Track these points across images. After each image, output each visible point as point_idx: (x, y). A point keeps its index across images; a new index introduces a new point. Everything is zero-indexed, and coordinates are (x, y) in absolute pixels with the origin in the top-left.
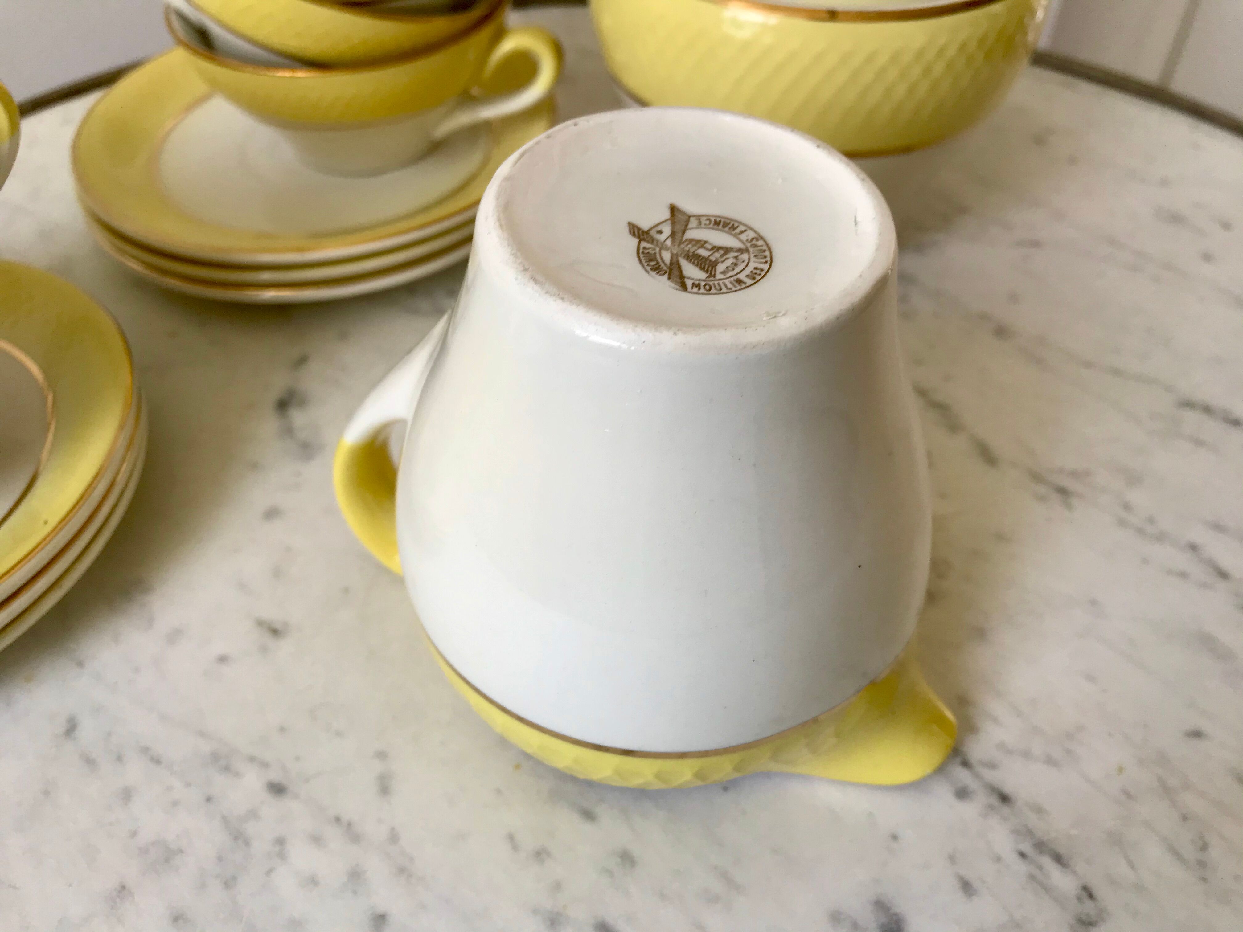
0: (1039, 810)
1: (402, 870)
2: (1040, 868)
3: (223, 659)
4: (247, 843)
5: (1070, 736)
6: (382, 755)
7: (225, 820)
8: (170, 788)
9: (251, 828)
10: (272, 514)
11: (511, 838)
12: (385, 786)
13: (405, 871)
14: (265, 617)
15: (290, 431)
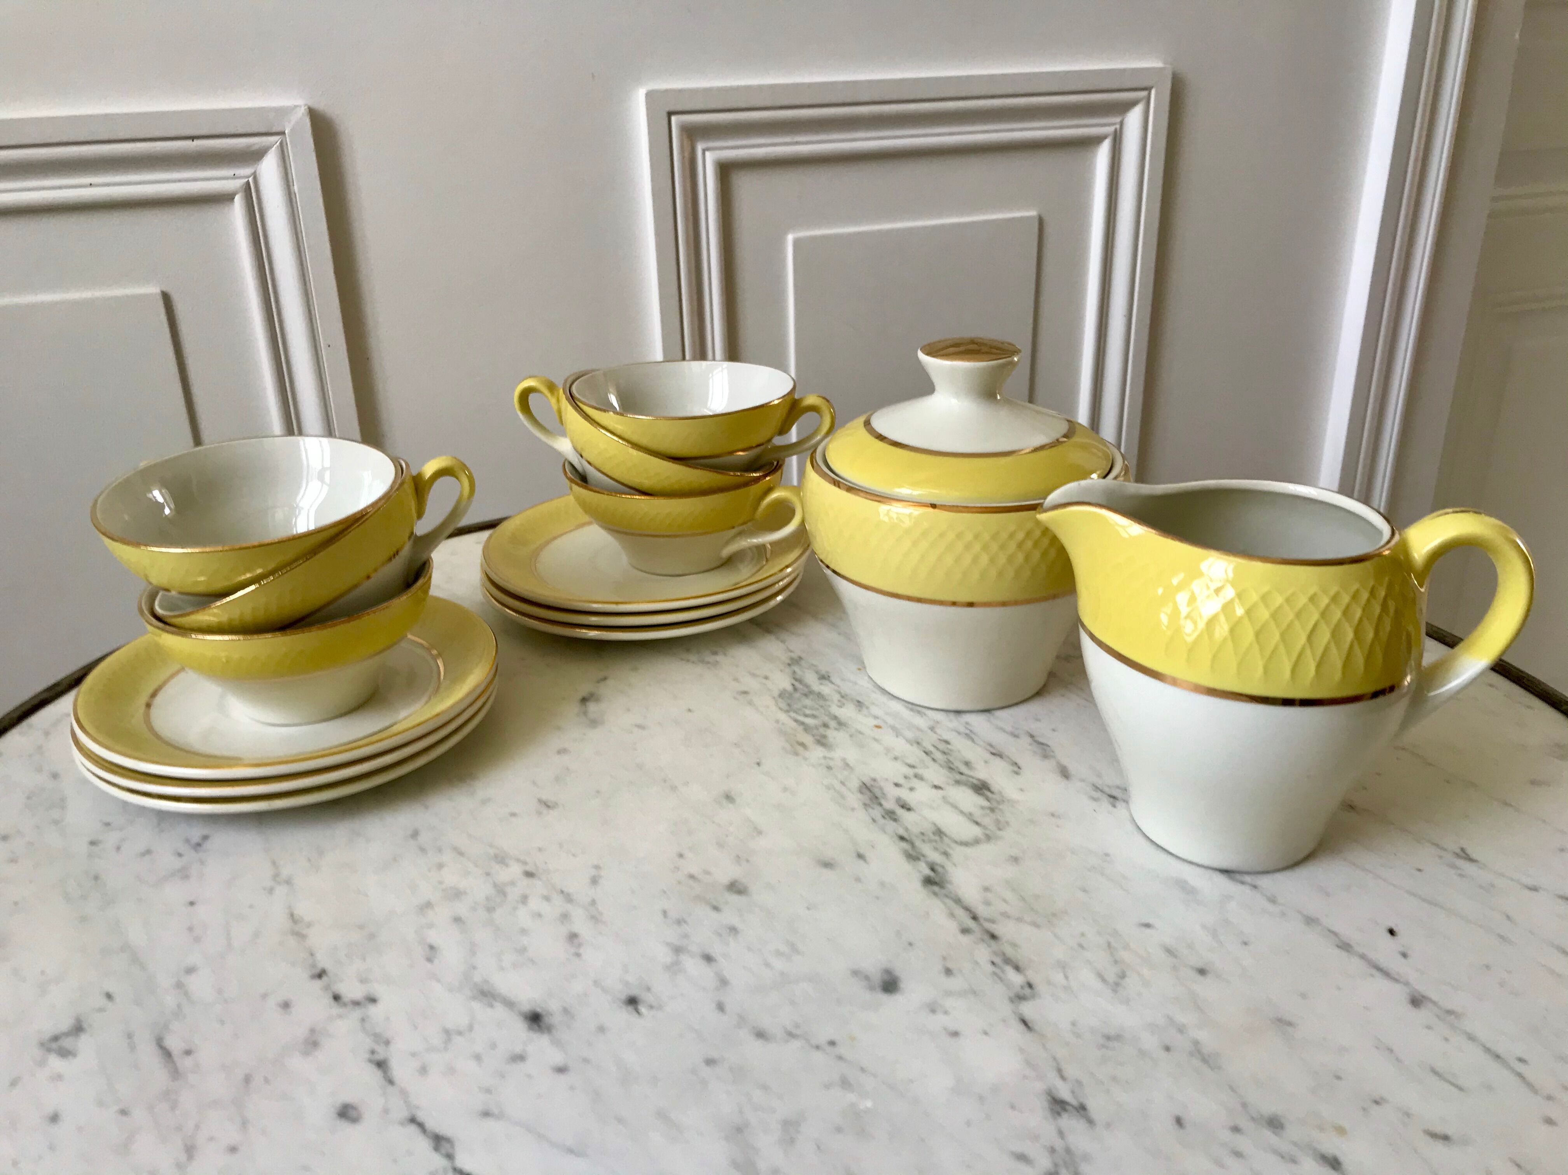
0: (1014, 945)
2: (1002, 970)
3: (513, 815)
4: (505, 895)
5: (1054, 915)
6: (597, 867)
7: (495, 885)
8: (466, 866)
9: (509, 890)
10: (562, 751)
11: (664, 912)
12: (594, 881)
13: (595, 919)
14: (544, 798)
15: (585, 713)
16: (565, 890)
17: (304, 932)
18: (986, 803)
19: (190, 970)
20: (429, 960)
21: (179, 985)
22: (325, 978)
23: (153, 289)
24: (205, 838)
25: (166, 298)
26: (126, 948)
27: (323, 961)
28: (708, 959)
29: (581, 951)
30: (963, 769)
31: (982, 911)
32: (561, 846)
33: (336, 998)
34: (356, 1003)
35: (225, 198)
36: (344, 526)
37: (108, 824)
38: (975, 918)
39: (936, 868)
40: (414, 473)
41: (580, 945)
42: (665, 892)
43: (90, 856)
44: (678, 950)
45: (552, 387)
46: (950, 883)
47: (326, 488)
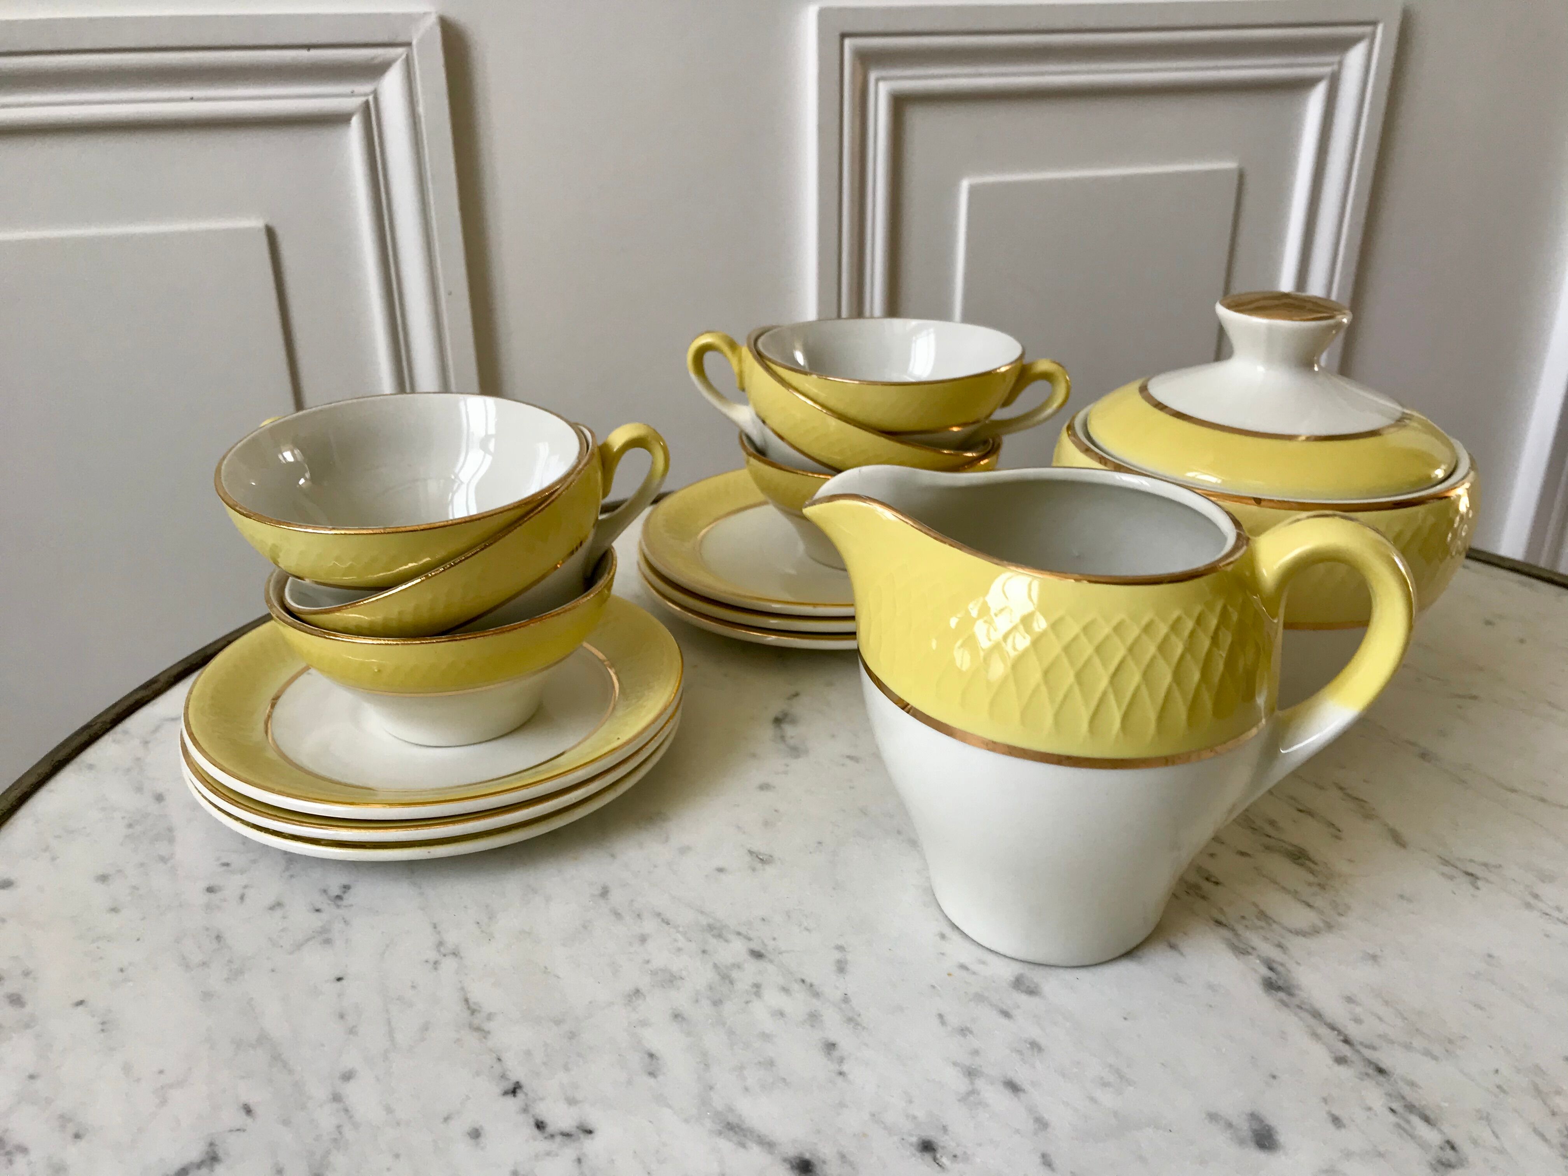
0: (1412, 1084)
1: (850, 1020)
2: (1408, 1122)
3: (721, 870)
4: (732, 982)
5: (1450, 1041)
6: (840, 948)
7: (716, 966)
8: (675, 940)
9: (735, 974)
10: (764, 787)
11: (941, 1016)
12: (841, 967)
13: (853, 1021)
14: (755, 849)
15: (783, 738)
16: (808, 980)
17: (487, 1026)
18: (1311, 878)
19: (348, 1076)
20: (652, 1074)
21: (337, 1098)
22: (520, 1095)
23: (256, 223)
24: (346, 888)
25: (271, 234)
26: (263, 1039)
27: (518, 1074)
28: (1013, 1087)
29: (845, 1068)
30: (1269, 829)
31: (1353, 1031)
32: (788, 915)
33: (540, 1126)
34: (567, 1135)
35: (340, 119)
36: (530, 507)
37: (227, 865)
38: (1346, 1041)
39: (1275, 966)
40: (600, 442)
41: (841, 1060)
42: (933, 987)
43: (208, 907)
44: (971, 1073)
45: (733, 345)
46: (1298, 987)
47: (489, 458)
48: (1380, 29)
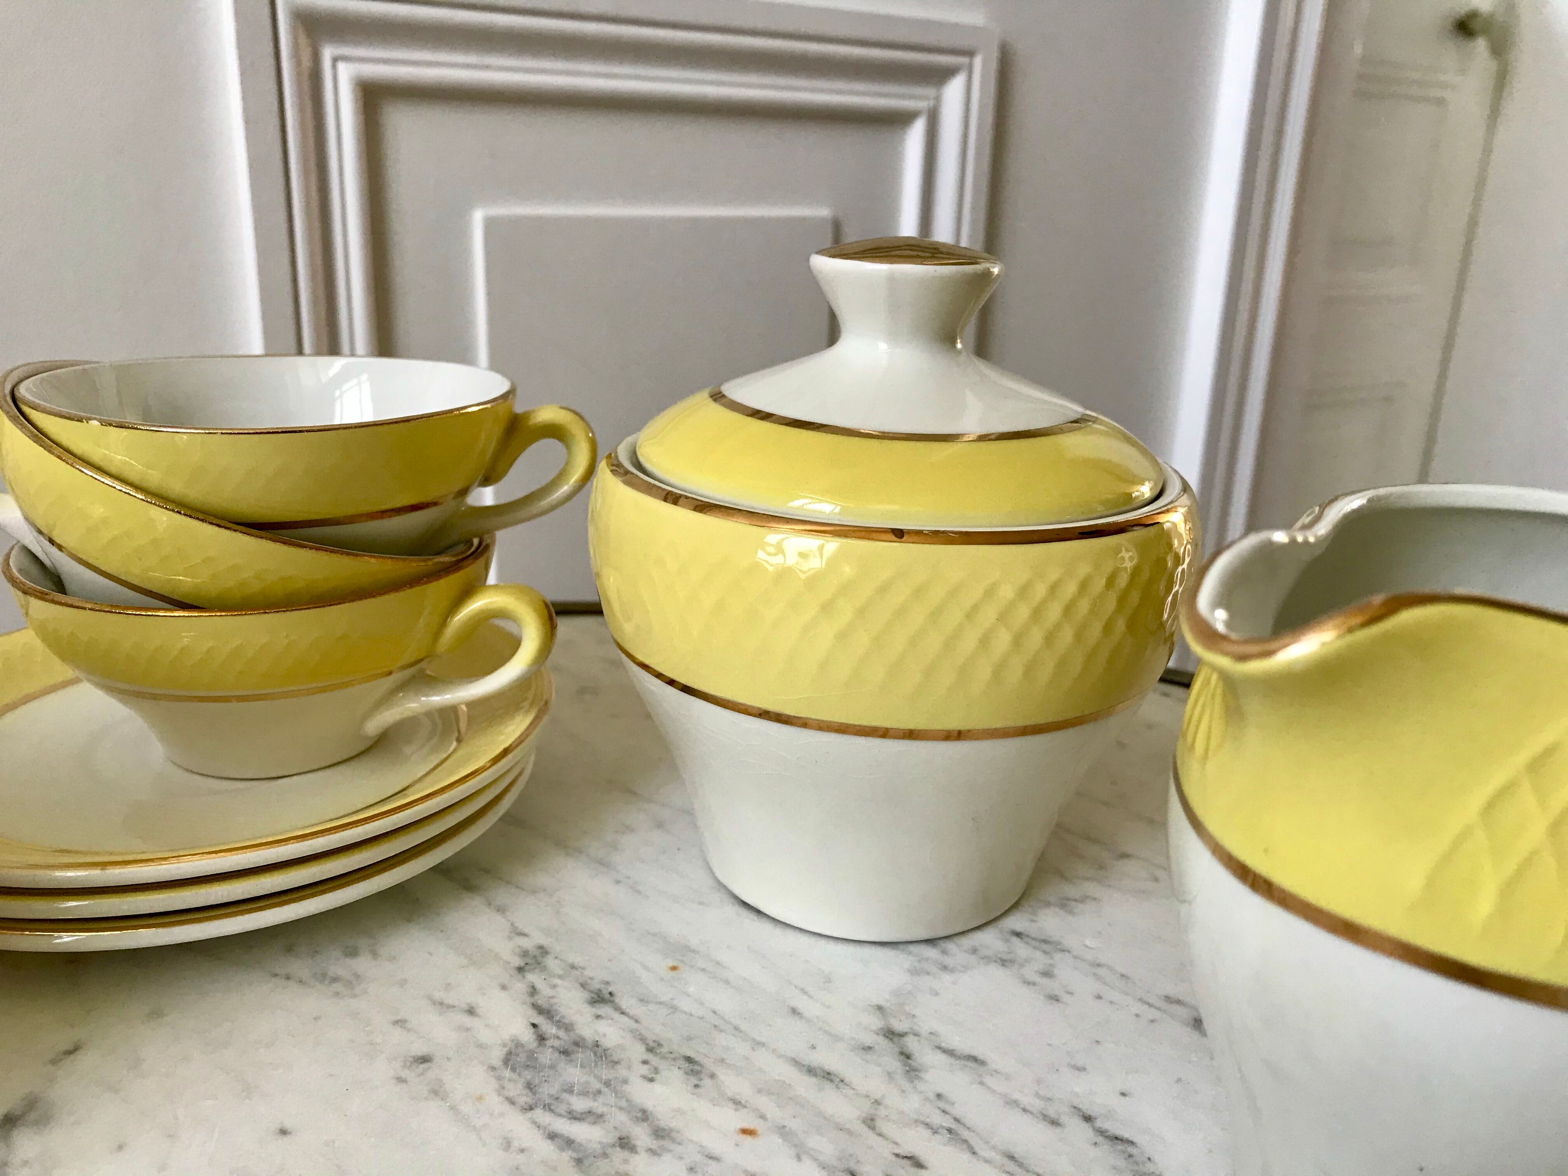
48: (978, 61)
